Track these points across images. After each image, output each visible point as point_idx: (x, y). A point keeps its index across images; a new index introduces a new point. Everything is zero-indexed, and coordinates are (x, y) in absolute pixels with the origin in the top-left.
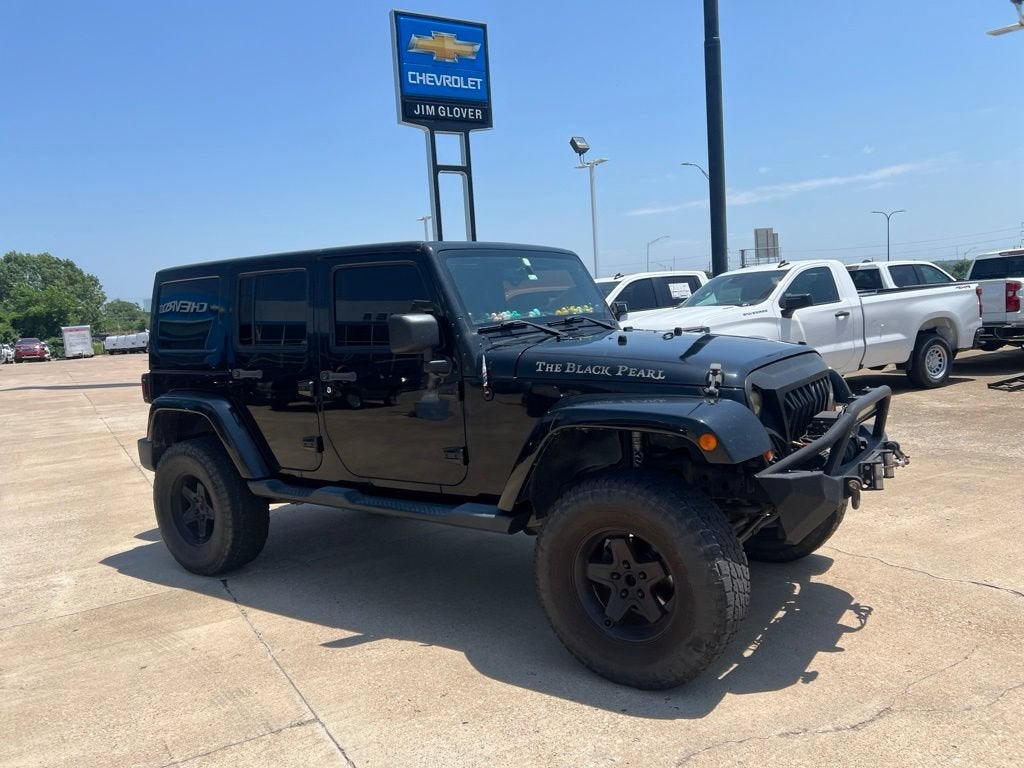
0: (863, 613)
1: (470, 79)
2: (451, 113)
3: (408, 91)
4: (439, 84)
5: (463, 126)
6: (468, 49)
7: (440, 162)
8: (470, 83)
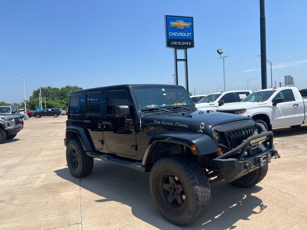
0: (263, 207)
1: (187, 33)
2: (182, 44)
3: (169, 38)
4: (178, 35)
5: (185, 47)
6: (187, 25)
7: (178, 58)
8: (187, 35)
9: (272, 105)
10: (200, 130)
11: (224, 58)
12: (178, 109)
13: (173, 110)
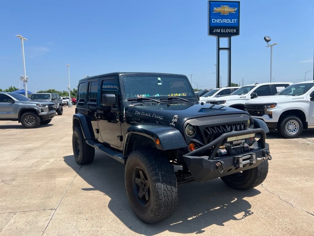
1: (233, 20)
2: (226, 31)
3: (212, 25)
4: (222, 22)
5: (229, 35)
6: (233, 10)
7: (220, 47)
8: (232, 21)
9: (309, 100)
10: (172, 123)
11: (272, 47)
12: (173, 100)
13: (167, 100)
